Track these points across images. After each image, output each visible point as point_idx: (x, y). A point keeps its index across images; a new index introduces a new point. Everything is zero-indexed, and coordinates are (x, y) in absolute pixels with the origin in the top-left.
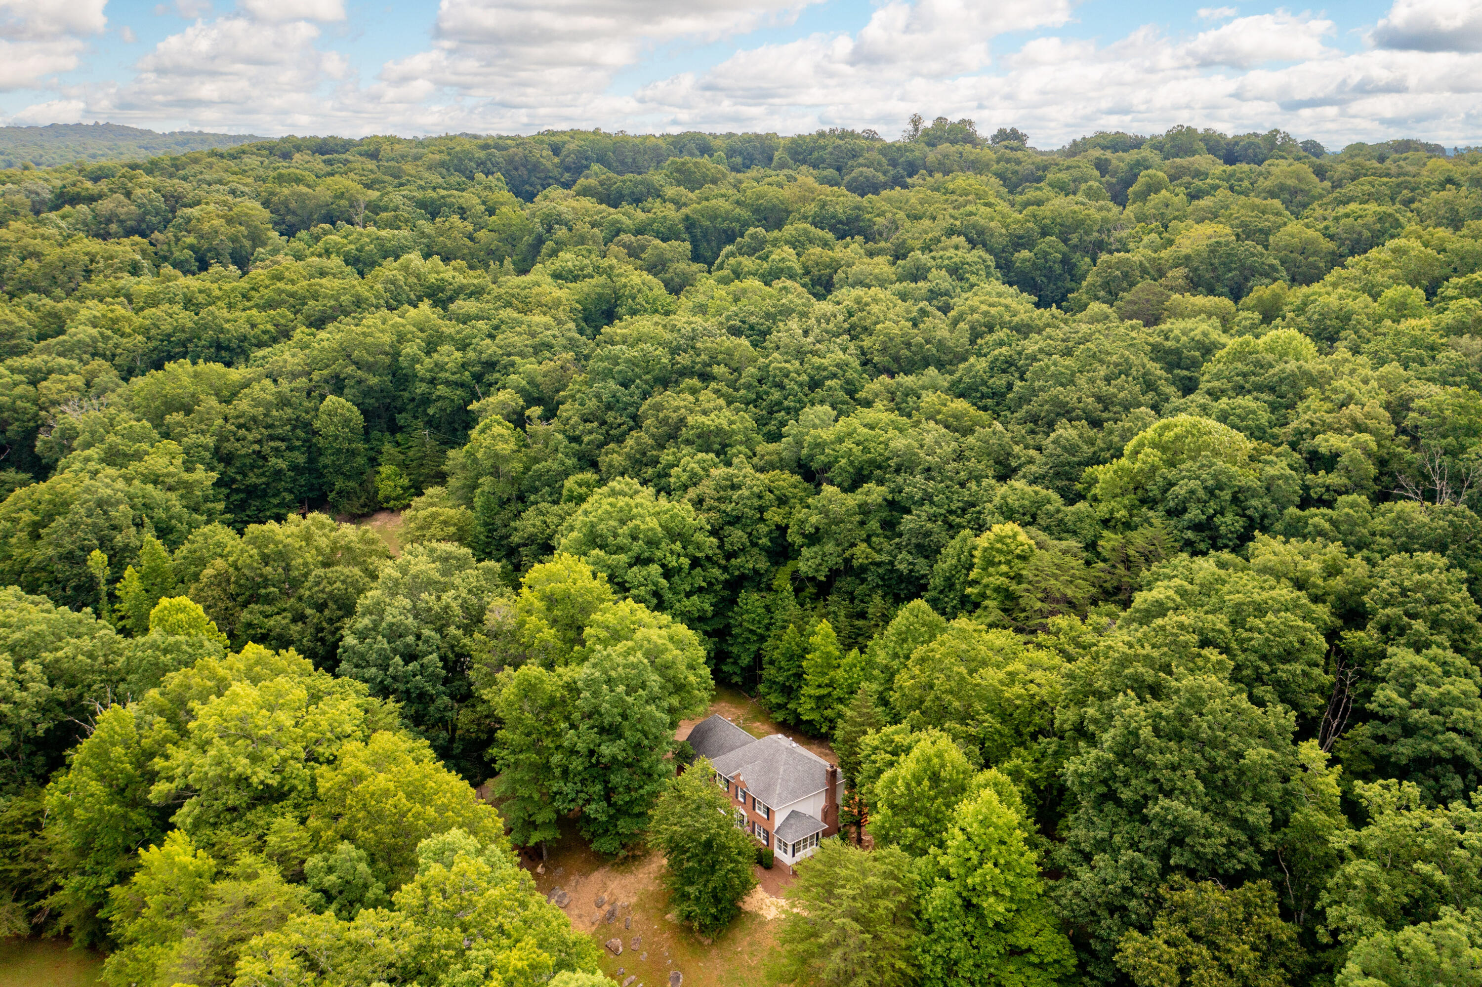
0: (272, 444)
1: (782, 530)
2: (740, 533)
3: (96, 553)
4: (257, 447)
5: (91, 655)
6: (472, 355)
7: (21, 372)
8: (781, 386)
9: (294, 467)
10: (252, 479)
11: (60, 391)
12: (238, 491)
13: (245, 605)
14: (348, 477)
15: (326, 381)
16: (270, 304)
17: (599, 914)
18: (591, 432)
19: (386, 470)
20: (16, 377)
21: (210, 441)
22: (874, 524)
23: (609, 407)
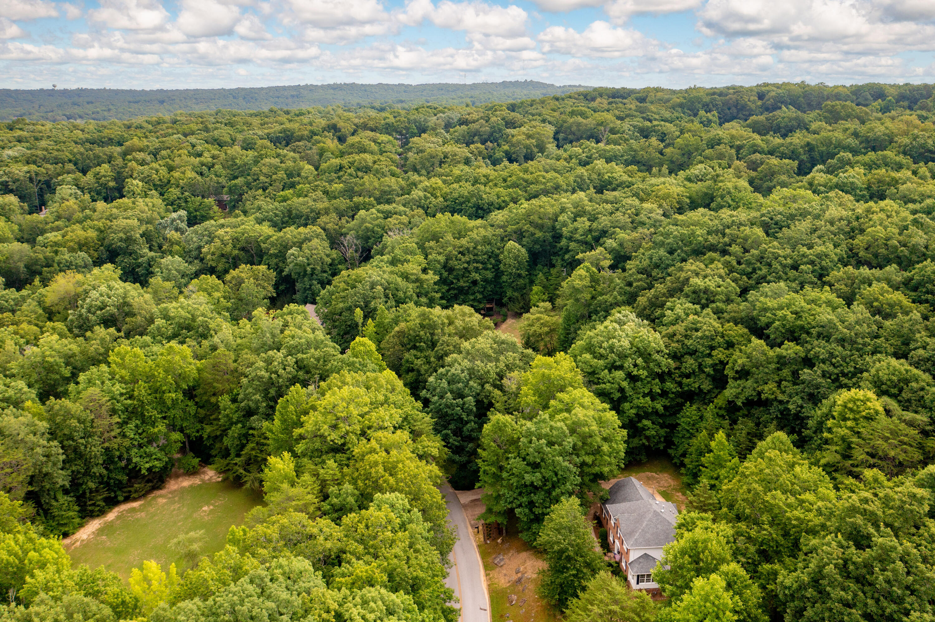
0: (475, 265)
1: (723, 364)
2: (692, 361)
3: (358, 310)
4: (466, 265)
5: (318, 360)
6: (595, 225)
7: (382, 212)
8: (770, 265)
9: (485, 280)
10: (462, 283)
11: (395, 224)
12: (454, 289)
13: (409, 350)
14: (515, 290)
15: (515, 233)
16: (515, 185)
17: (515, 577)
18: (639, 280)
19: (535, 288)
20: (379, 215)
21: (442, 258)
22: (786, 372)
23: (657, 266)
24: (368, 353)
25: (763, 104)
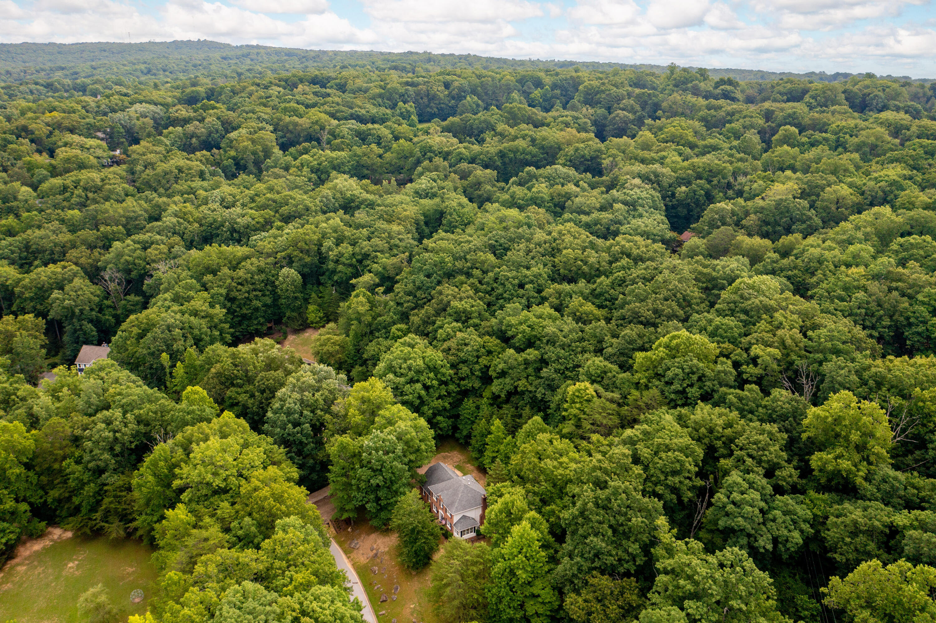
0: (254, 293)
1: (488, 367)
2: (466, 368)
3: (164, 354)
4: (247, 295)
5: (155, 413)
6: (357, 249)
7: (139, 243)
8: (503, 284)
9: (265, 305)
10: (244, 311)
11: (156, 255)
12: (238, 316)
13: (228, 388)
14: (293, 311)
15: (284, 258)
17: (371, 554)
18: (408, 301)
19: (311, 308)
20: (136, 245)
21: (223, 291)
22: (530, 370)
23: (419, 288)
24: (202, 399)
25: (450, 93)
